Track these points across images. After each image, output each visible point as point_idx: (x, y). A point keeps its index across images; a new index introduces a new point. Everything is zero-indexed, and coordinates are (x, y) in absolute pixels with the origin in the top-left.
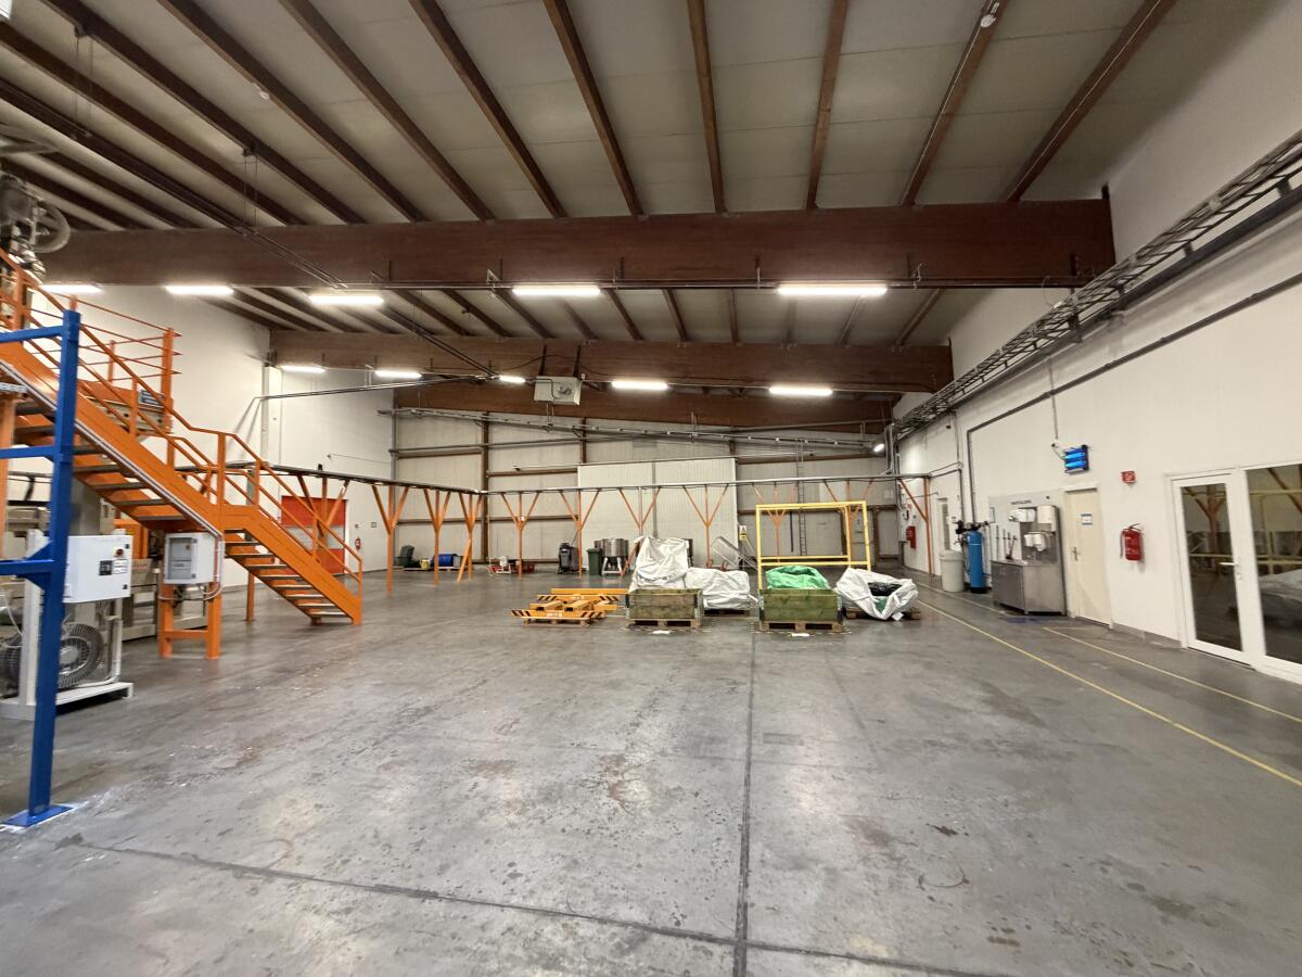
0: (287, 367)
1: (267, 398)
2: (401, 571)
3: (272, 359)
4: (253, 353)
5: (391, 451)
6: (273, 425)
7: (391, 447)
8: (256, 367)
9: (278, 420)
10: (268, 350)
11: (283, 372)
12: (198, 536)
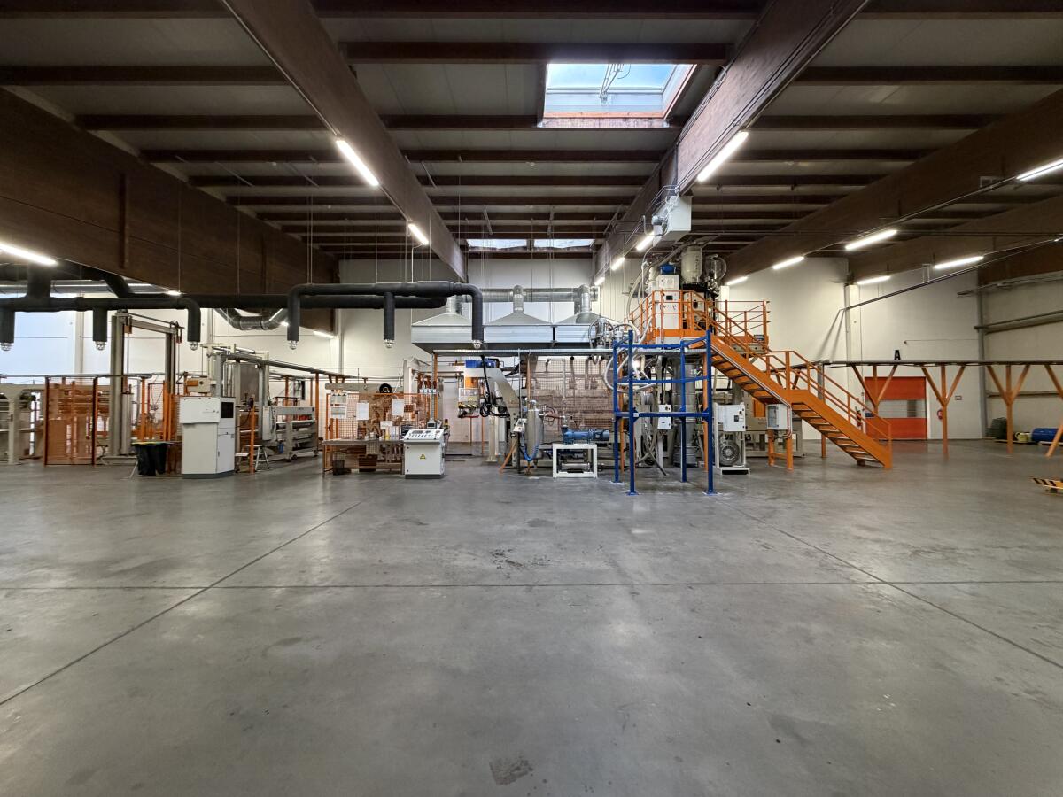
0: (861, 283)
1: (849, 308)
2: (992, 442)
3: (850, 280)
4: (837, 279)
5: (976, 328)
6: (854, 328)
7: (976, 324)
8: (840, 288)
9: (858, 323)
10: (848, 274)
11: (860, 287)
12: (779, 406)
